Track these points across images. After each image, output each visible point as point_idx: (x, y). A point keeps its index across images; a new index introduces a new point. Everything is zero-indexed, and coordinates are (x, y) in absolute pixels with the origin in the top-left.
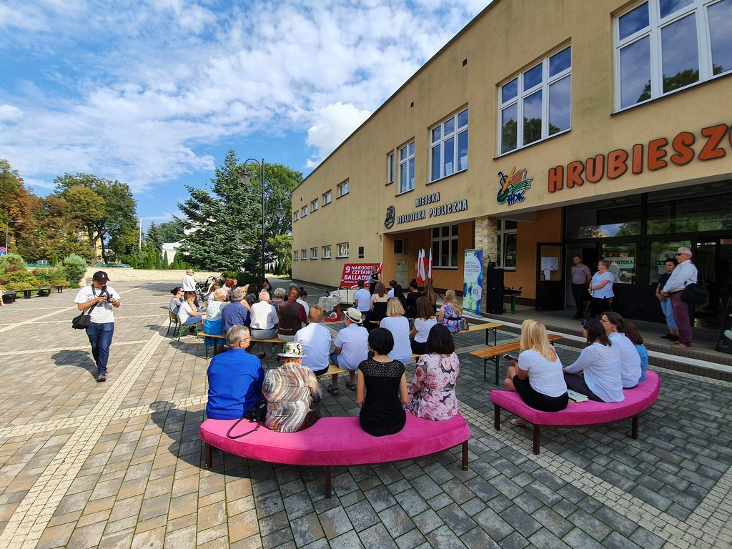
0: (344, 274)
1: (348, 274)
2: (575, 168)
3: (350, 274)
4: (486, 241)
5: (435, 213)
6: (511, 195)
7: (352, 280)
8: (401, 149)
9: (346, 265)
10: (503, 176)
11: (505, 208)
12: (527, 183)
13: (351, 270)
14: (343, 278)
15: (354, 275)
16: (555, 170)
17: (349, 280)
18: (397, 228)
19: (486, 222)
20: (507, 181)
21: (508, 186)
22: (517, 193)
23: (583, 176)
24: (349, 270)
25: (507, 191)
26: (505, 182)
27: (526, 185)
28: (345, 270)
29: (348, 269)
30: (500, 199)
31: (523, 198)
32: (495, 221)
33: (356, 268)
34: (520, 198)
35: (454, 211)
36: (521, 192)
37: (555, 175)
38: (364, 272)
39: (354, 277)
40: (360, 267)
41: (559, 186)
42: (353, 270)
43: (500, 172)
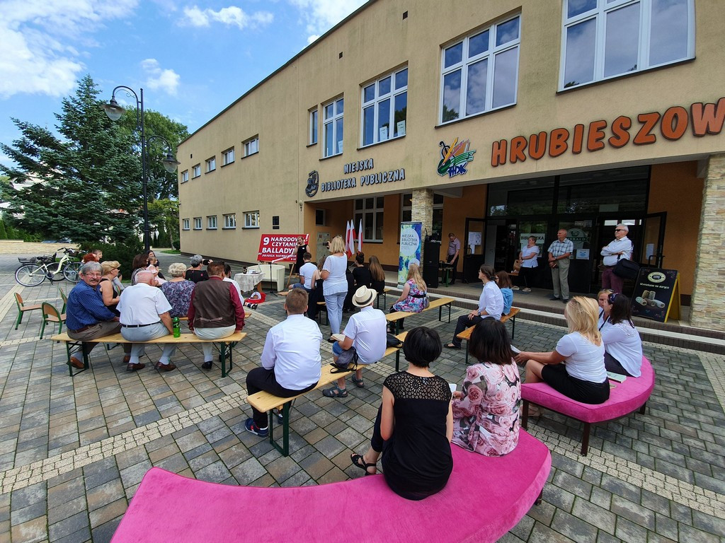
0: (262, 246)
1: (267, 247)
2: (519, 143)
3: (269, 246)
4: (423, 213)
5: (367, 181)
6: (453, 167)
7: (272, 254)
8: (326, 106)
9: (264, 236)
10: (445, 146)
11: (445, 180)
12: (469, 155)
13: (271, 242)
14: (261, 251)
15: (275, 247)
16: (499, 144)
17: (269, 253)
18: (321, 195)
19: (424, 194)
20: (450, 150)
21: (450, 156)
22: (459, 165)
23: (526, 152)
24: (268, 242)
25: (449, 162)
26: (447, 152)
27: (468, 157)
28: (262, 242)
29: (267, 241)
30: (441, 170)
31: (465, 171)
32: (429, 191)
33: (277, 239)
34: (462, 170)
35: (390, 180)
36: (463, 164)
37: (499, 149)
38: (287, 244)
39: (275, 251)
40: (281, 239)
41: (502, 160)
42: (273, 241)
43: (442, 142)
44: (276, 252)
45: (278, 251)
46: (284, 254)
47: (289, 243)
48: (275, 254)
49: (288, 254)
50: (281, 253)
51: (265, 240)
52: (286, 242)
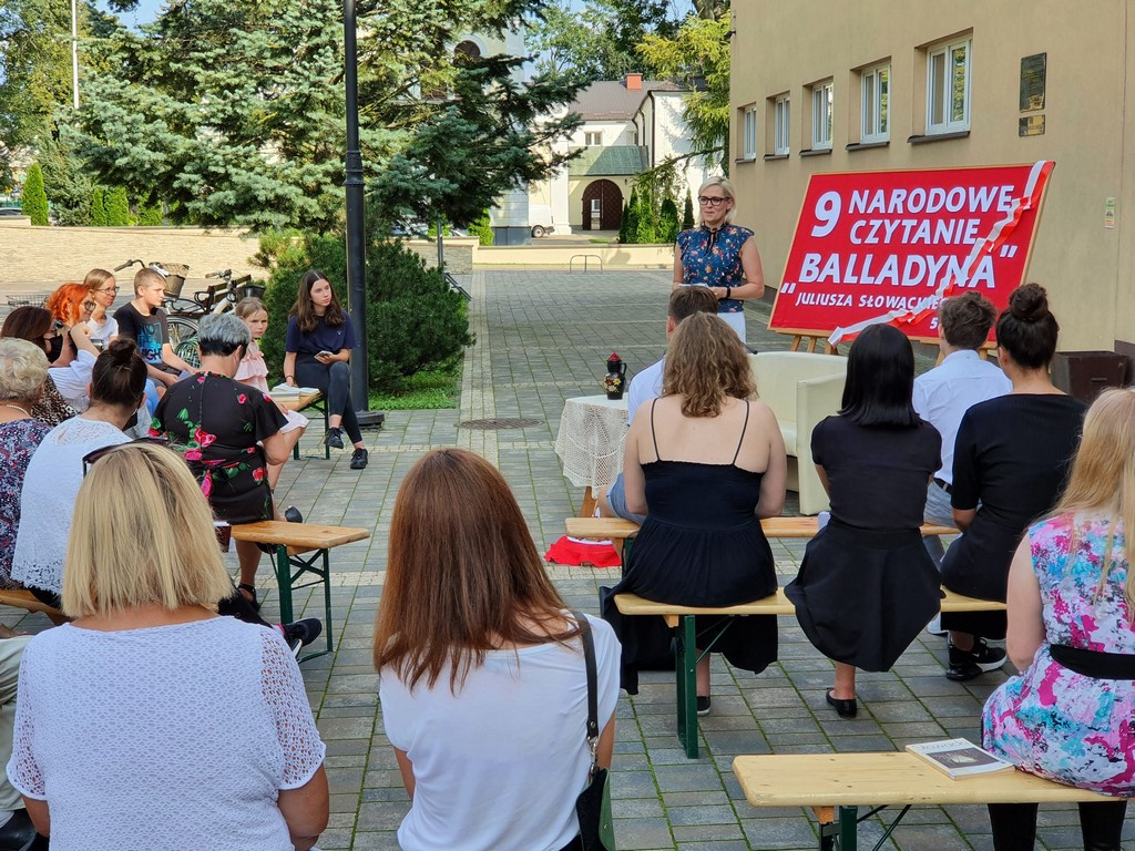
0: (804, 243)
1: (825, 247)
3: (837, 243)
7: (843, 288)
9: (819, 185)
13: (846, 220)
14: (792, 273)
15: (862, 251)
17: (828, 286)
24: (833, 217)
28: (809, 219)
29: (829, 213)
33: (879, 200)
38: (924, 232)
39: (857, 271)
40: (898, 197)
42: (857, 215)
44: (866, 279)
45: (874, 272)
46: (902, 291)
47: (933, 218)
48: (857, 290)
49: (923, 290)
50: (887, 288)
51: (820, 213)
52: (921, 216)
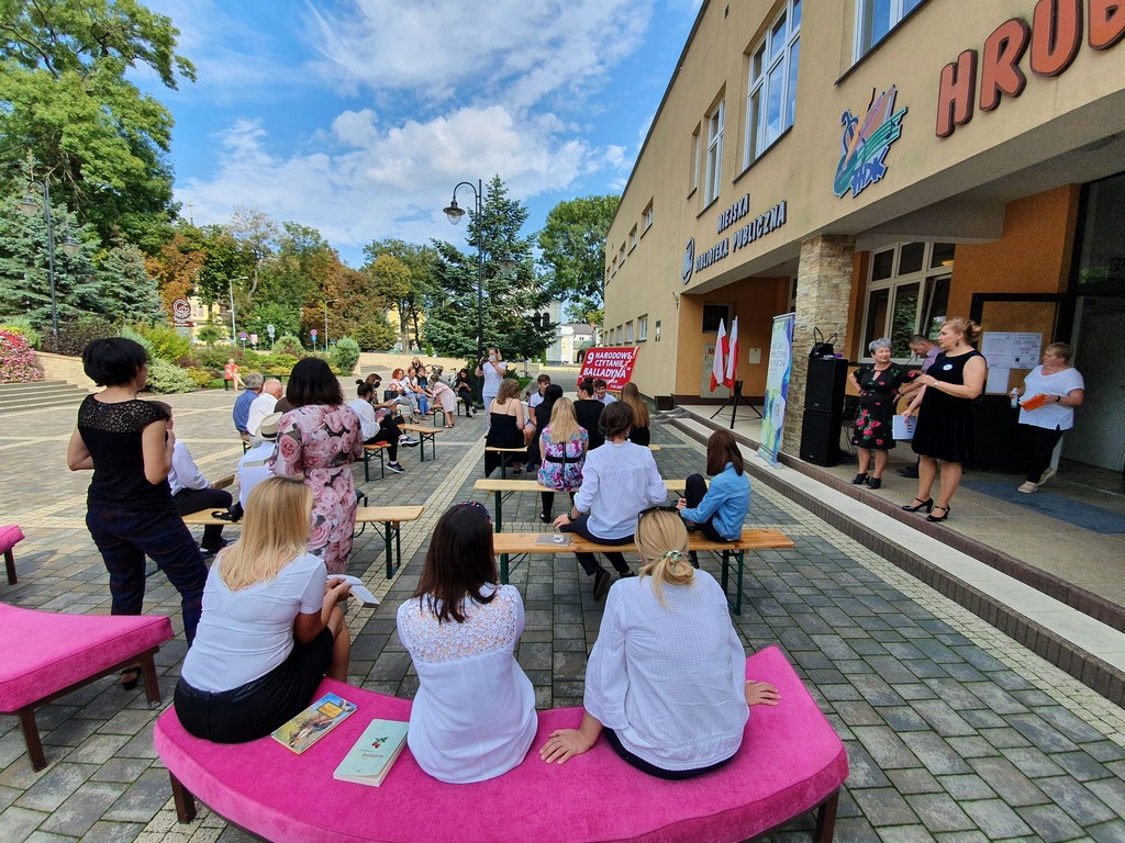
2: (1004, 44)
6: (860, 168)
8: (712, 115)
10: (850, 122)
11: (848, 206)
12: (893, 124)
16: (956, 67)
18: (698, 280)
19: (817, 246)
20: (857, 128)
21: (857, 144)
22: (871, 162)
23: (1025, 65)
25: (854, 157)
26: (852, 136)
27: (892, 132)
30: (841, 188)
31: (881, 171)
32: (836, 239)
34: (876, 172)
35: (765, 230)
36: (878, 155)
37: (955, 81)
41: (960, 115)
43: (846, 114)
